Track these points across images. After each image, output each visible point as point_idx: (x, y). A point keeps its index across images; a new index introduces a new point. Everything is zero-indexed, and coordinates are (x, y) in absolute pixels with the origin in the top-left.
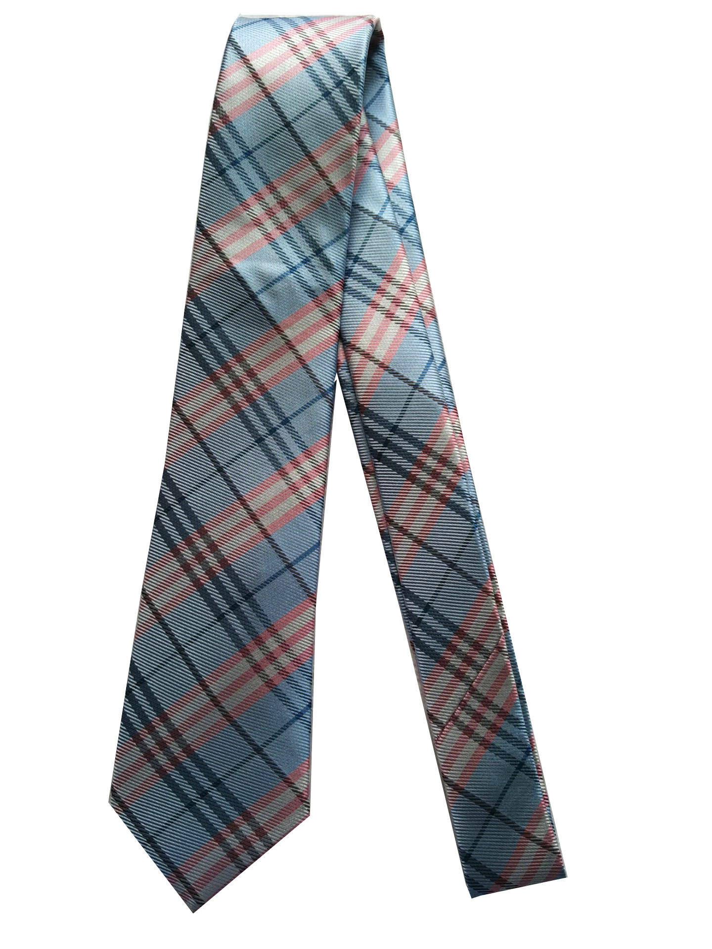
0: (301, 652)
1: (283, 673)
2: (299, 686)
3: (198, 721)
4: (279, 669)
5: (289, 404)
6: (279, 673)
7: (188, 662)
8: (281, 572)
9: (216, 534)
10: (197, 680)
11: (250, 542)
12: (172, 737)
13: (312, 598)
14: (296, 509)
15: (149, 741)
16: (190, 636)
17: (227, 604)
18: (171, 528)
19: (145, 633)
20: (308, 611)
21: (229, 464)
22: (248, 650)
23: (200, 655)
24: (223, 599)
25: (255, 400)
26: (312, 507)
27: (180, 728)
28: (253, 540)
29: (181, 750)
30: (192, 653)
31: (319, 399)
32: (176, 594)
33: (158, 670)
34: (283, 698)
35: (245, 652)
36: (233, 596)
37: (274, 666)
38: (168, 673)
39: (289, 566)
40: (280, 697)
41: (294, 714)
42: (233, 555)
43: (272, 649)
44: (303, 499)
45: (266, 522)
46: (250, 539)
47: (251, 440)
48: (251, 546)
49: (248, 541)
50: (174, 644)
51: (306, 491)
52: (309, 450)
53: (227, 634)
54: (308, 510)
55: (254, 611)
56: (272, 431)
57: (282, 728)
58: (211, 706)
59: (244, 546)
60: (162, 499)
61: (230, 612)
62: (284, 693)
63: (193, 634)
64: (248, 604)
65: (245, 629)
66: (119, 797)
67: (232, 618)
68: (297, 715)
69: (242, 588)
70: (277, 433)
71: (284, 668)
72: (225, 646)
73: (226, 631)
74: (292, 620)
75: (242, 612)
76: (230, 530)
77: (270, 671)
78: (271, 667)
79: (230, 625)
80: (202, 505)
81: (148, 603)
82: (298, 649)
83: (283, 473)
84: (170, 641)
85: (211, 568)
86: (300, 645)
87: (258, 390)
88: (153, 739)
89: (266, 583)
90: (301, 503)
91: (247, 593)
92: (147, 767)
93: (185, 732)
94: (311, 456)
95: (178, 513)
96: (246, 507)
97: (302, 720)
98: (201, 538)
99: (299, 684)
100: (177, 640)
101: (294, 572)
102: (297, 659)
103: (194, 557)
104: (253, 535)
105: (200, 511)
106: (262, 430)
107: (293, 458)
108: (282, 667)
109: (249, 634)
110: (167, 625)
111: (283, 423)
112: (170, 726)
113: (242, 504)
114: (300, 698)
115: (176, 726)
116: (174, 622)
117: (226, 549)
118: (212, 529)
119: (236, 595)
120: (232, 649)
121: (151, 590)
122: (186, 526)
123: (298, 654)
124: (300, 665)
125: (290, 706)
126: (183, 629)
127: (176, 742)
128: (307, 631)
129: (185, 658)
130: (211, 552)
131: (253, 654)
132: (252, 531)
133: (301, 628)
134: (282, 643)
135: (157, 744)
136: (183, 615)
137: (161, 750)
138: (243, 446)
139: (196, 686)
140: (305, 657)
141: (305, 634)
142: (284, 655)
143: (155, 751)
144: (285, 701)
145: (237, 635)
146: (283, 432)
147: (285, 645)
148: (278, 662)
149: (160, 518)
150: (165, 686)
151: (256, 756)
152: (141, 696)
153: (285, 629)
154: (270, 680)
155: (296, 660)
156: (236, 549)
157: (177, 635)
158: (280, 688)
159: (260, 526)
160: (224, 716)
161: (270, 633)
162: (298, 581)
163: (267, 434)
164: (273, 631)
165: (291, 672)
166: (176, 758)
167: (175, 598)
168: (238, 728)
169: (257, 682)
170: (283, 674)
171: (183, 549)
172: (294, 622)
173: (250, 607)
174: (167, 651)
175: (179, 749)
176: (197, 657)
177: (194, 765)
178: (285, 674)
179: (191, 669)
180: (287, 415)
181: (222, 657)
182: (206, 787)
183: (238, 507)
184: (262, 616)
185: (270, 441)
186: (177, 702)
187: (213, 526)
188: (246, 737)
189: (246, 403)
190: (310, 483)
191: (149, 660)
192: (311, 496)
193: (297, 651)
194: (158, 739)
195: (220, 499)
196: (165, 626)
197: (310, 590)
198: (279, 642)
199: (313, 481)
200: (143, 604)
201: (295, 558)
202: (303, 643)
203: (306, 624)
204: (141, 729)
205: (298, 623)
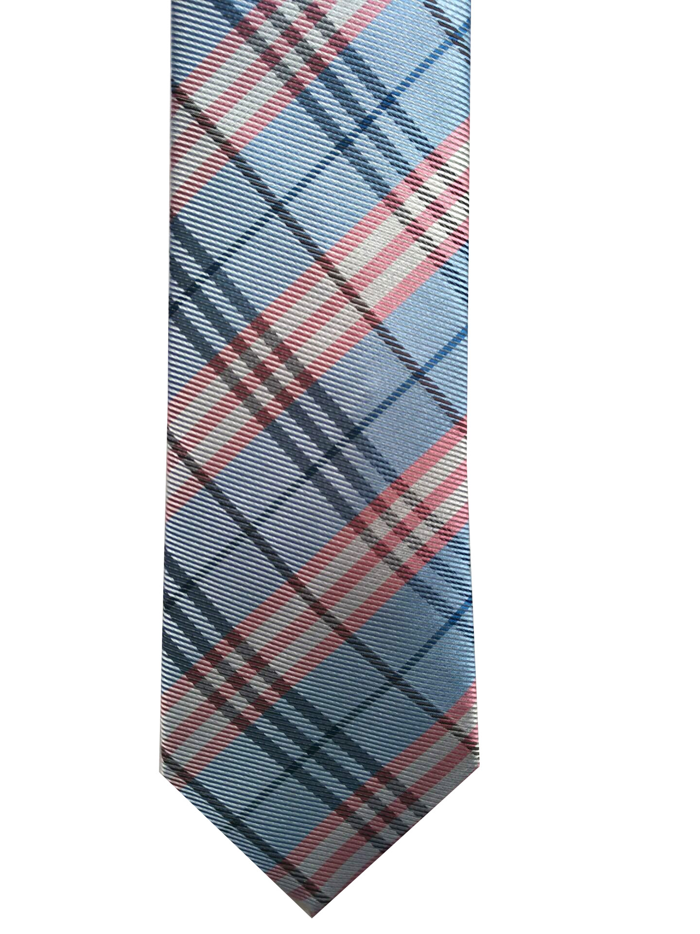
0: (451, 517)
1: (424, 553)
2: (451, 572)
3: (294, 640)
4: (417, 549)
5: (392, 67)
6: (417, 554)
7: (265, 549)
8: (405, 387)
9: (285, 329)
10: (284, 576)
11: (347, 338)
12: (252, 668)
13: (460, 425)
14: (420, 269)
15: (216, 679)
16: (263, 507)
17: (320, 449)
18: (203, 323)
19: (184, 507)
20: (457, 448)
21: (292, 194)
22: (363, 522)
23: (284, 536)
24: (312, 441)
25: (326, 66)
26: (451, 262)
27: (263, 653)
28: (352, 334)
29: (269, 686)
30: (270, 534)
31: (445, 48)
32: (229, 438)
33: (216, 565)
34: (428, 594)
35: (358, 525)
36: (328, 435)
37: (409, 544)
38: (233, 568)
39: (419, 375)
40: (423, 592)
41: (446, 617)
42: (319, 364)
43: (401, 517)
44: (433, 249)
45: (371, 297)
46: (347, 332)
47: (327, 145)
48: (349, 345)
49: (342, 337)
50: (236, 520)
51: (437, 232)
52: (437, 152)
53: (324, 498)
54: (444, 268)
55: (366, 457)
56: (366, 123)
57: (429, 642)
58: (312, 617)
59: (338, 347)
60: (176, 270)
61: (325, 462)
62: (429, 585)
63: (267, 502)
64: (354, 446)
65: (355, 488)
66: (176, 764)
67: (330, 472)
68: (451, 618)
69: (341, 420)
70: (374, 127)
71: (425, 545)
72: (324, 518)
73: (323, 494)
74: (432, 466)
75: (347, 461)
76: (310, 319)
77: (403, 552)
78: (404, 546)
79: (328, 482)
80: (254, 276)
81: (181, 457)
82: (444, 512)
83: (393, 203)
84: (228, 518)
85: (284, 390)
86: (447, 505)
87: (331, 44)
88: (221, 674)
89: (382, 407)
90: (429, 257)
91: (352, 427)
92: (216, 717)
93: (272, 658)
94: (442, 164)
95: (212, 294)
96: (334, 275)
97: (459, 625)
98: (259, 336)
99: (452, 569)
100: (240, 514)
101: (428, 385)
102: (444, 529)
103: (252, 372)
104: (350, 325)
105: (250, 287)
106: (347, 124)
107: (409, 172)
108: (421, 544)
109: (362, 495)
110: (219, 491)
111: (383, 106)
112: (246, 651)
113: (325, 269)
114: (454, 590)
115: (257, 651)
116: (231, 485)
117: (306, 353)
118: (277, 320)
119: (333, 433)
120: (336, 522)
121: (183, 435)
122: (229, 318)
123: (445, 521)
124: (451, 538)
125: (439, 605)
126: (250, 497)
127: (260, 675)
128: (458, 482)
129: (259, 542)
130: (281, 362)
131: (371, 527)
132: (349, 318)
133: (446, 478)
134: (417, 506)
135: (228, 681)
136: (246, 473)
137: (235, 689)
138: (314, 159)
139: (284, 586)
140: (457, 524)
141: (454, 486)
142: (422, 524)
143: (226, 692)
144: (431, 598)
145: (342, 498)
146: (385, 122)
147: (423, 508)
148: (414, 537)
149: (180, 307)
150: (231, 589)
151: (392, 688)
152: (191, 608)
153: (420, 481)
154: (404, 566)
155: (443, 531)
156: (323, 353)
157: (239, 507)
158: (422, 578)
159: (362, 307)
160: (335, 629)
161: (396, 491)
162: (436, 399)
163: (355, 130)
164: (401, 487)
165: (438, 551)
166: (262, 699)
167: (228, 444)
168: (359, 647)
169: (383, 572)
170: (424, 556)
171: (230, 359)
172: (434, 469)
173: (359, 450)
174: (226, 533)
175: (266, 685)
176: (280, 540)
177: (292, 707)
178: (427, 554)
179: (271, 560)
180: (389, 89)
181: (321, 537)
182: (316, 739)
183: (319, 275)
184: (381, 463)
185: (363, 143)
186: (254, 614)
187: (277, 314)
188: (373, 659)
189: (310, 74)
190: (444, 216)
191: (197, 551)
192: (448, 242)
193: (444, 515)
194: (229, 673)
195: (284, 263)
196: (217, 494)
197: (457, 412)
198: (412, 505)
199: (448, 212)
200: (171, 458)
201: (427, 360)
202: (452, 501)
203: (454, 470)
204: (200, 660)
205: (441, 470)
